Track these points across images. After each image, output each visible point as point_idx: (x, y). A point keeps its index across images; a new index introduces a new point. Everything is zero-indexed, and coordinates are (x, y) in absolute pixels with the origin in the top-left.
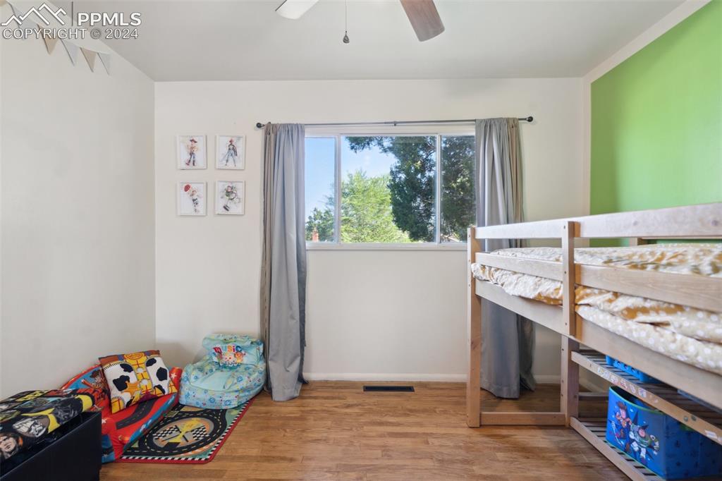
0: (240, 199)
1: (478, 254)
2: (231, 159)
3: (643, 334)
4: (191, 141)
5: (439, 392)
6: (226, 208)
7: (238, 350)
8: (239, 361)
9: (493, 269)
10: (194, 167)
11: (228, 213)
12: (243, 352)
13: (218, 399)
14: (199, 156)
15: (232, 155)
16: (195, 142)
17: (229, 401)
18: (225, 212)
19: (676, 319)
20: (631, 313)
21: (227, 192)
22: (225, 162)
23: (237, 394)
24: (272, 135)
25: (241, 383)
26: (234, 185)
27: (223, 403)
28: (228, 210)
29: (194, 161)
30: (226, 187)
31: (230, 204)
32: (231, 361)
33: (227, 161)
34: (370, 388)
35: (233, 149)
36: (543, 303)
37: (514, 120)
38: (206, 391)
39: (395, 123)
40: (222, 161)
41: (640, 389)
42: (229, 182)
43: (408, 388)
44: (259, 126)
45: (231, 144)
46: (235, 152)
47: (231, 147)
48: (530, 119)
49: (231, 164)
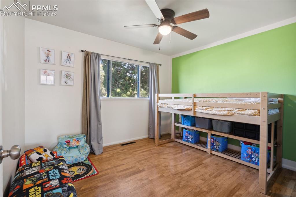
0: (72, 79)
1: (159, 101)
2: (68, 62)
3: (209, 112)
4: (48, 51)
5: (142, 141)
6: (66, 82)
7: (77, 140)
8: (78, 144)
9: (166, 104)
10: (49, 63)
11: (67, 84)
12: (79, 141)
13: (78, 158)
14: (52, 58)
15: (68, 60)
16: (50, 52)
17: (83, 158)
18: (65, 84)
19: (214, 109)
20: (206, 109)
21: (66, 76)
22: (65, 63)
23: (85, 155)
24: (89, 56)
25: (86, 150)
26: (70, 73)
27: (81, 160)
28: (67, 83)
29: (49, 60)
30: (66, 73)
31: (68, 81)
32: (75, 145)
33: (66, 63)
34: (123, 145)
35: (69, 58)
36: (187, 110)
37: (158, 64)
38: (73, 157)
39: (129, 59)
40: (64, 62)
41: (191, 127)
42: (67, 71)
43: (133, 142)
44: (82, 51)
45: (68, 56)
46: (70, 59)
47: (68, 57)
48: (161, 65)
49: (68, 64)
